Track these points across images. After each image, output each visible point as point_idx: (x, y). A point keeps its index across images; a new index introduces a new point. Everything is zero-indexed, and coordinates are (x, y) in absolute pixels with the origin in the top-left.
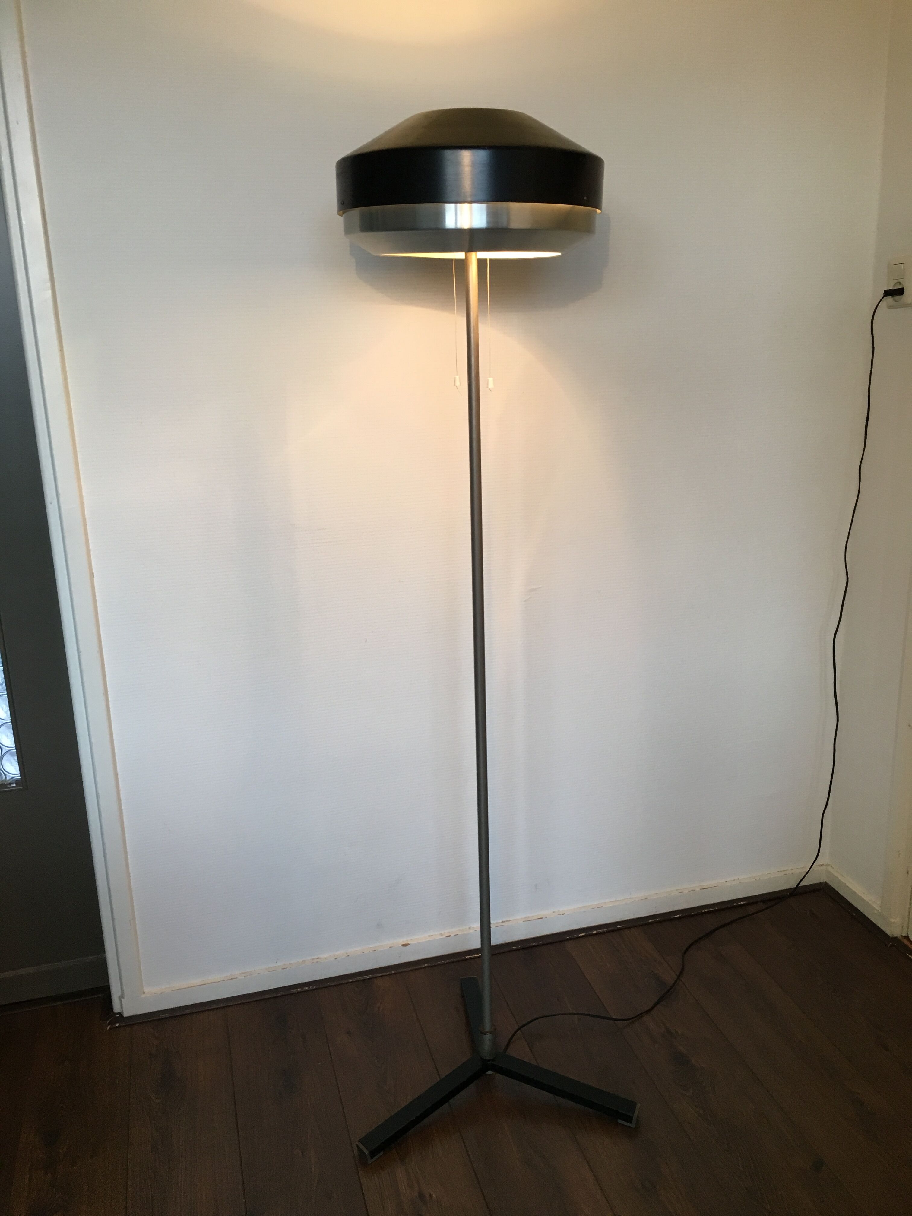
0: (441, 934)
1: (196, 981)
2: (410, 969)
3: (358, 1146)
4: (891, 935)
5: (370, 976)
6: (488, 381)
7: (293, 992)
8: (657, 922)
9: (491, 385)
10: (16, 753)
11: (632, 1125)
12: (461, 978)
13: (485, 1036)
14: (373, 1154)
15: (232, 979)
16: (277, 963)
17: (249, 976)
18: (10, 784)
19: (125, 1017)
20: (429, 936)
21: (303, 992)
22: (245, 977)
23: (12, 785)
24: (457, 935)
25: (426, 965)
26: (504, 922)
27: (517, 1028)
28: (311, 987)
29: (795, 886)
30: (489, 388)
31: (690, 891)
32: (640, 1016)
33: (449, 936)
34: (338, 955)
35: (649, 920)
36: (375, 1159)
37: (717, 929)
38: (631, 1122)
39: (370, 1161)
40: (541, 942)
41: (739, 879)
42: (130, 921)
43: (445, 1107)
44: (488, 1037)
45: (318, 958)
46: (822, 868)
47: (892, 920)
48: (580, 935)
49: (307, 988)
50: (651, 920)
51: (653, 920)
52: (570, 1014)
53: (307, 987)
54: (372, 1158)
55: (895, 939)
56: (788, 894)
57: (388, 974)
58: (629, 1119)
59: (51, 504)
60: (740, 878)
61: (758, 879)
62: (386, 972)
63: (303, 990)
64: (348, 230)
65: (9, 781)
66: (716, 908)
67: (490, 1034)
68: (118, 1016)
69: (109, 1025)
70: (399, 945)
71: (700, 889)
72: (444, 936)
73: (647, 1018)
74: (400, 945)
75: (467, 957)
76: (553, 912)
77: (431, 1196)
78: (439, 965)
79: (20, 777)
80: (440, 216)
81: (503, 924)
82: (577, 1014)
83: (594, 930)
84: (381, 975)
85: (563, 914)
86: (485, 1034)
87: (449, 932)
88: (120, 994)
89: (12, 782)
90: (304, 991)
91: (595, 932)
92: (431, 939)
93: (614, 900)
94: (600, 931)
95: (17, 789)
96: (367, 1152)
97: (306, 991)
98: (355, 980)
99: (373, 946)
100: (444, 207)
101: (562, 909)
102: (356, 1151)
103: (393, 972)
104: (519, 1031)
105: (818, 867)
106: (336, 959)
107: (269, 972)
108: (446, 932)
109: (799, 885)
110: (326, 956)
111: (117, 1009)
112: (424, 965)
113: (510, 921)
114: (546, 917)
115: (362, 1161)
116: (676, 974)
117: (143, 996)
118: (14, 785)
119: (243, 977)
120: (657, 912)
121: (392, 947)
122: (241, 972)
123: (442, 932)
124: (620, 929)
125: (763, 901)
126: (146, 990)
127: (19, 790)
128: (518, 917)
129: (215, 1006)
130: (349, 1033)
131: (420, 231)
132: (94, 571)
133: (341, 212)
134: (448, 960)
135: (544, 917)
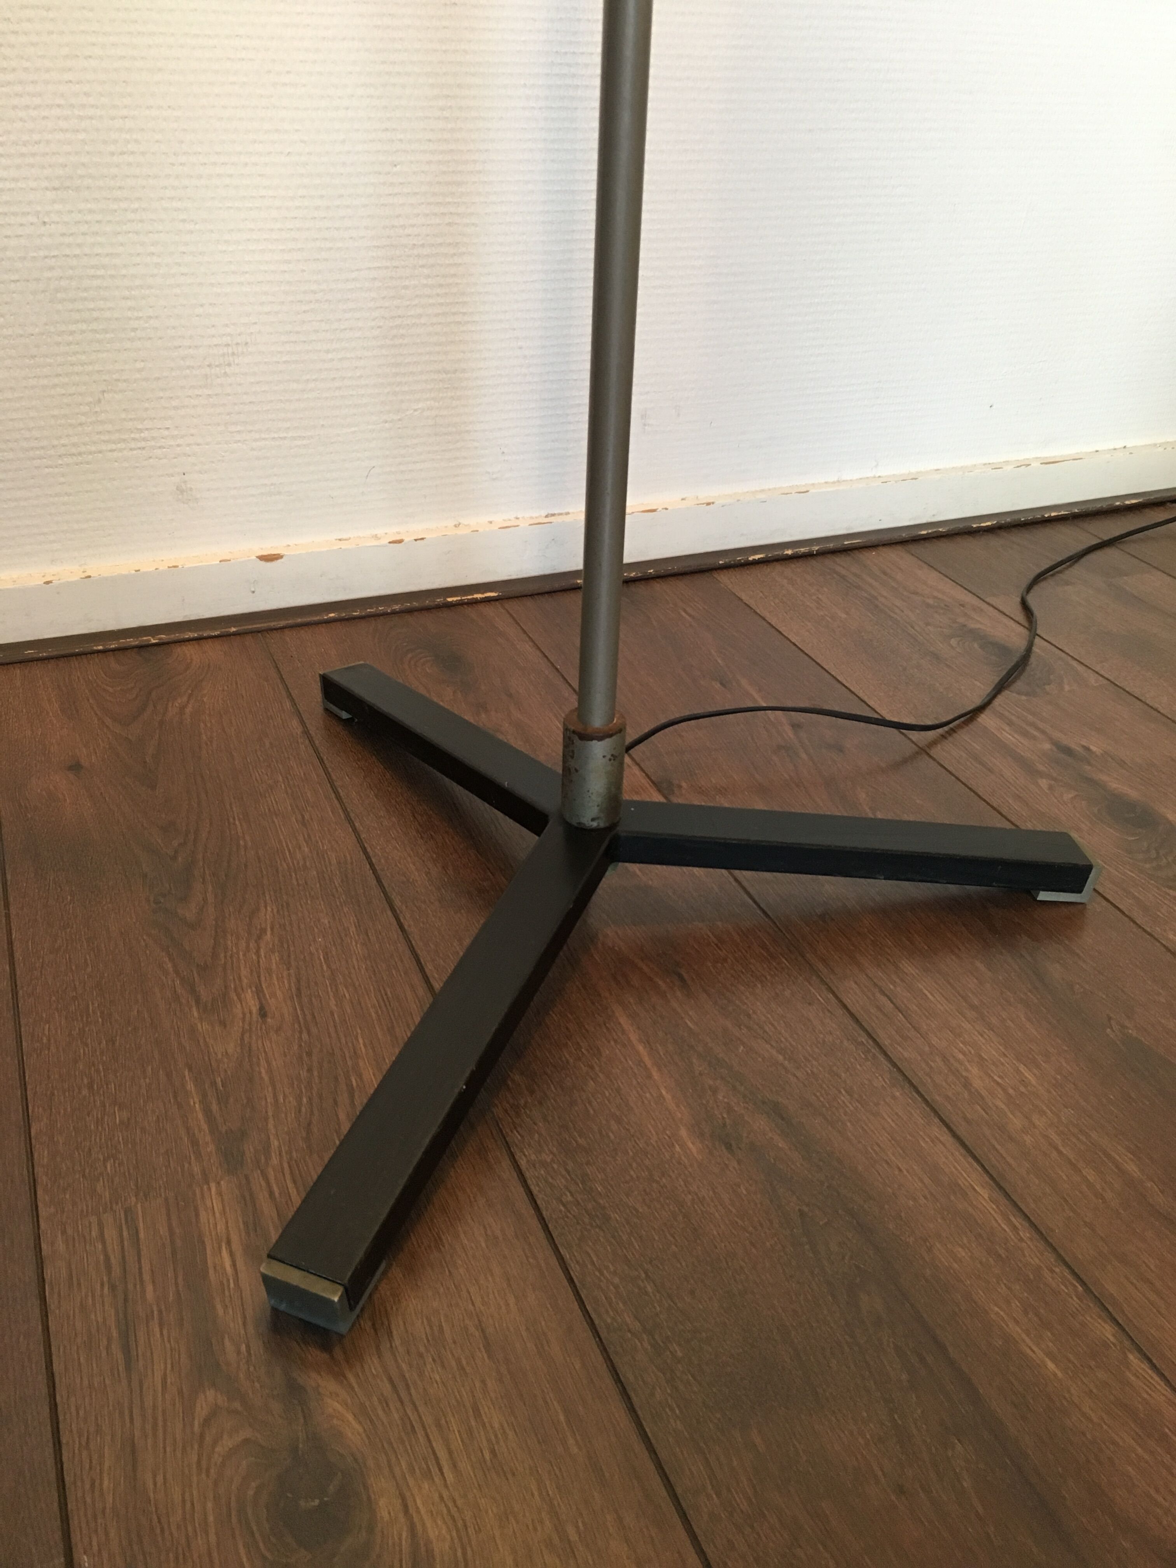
0: (376, 537)
2: (284, 623)
5: (161, 635)
8: (941, 536)
20: (340, 539)
24: (422, 539)
25: (332, 615)
26: (553, 515)
31: (1017, 467)
33: (399, 542)
40: (652, 571)
48: (751, 559)
50: (924, 530)
51: (930, 531)
57: (217, 633)
60: (1128, 446)
62: (216, 630)
70: (250, 557)
71: (1043, 464)
72: (385, 541)
74: (254, 558)
75: (449, 600)
76: (682, 499)
83: (788, 549)
85: (708, 504)
87: (398, 531)
91: (789, 553)
92: (344, 545)
93: (836, 479)
98: (113, 646)
101: (705, 492)
106: (47, 583)
108: (392, 531)
112: (327, 615)
121: (229, 562)
123: (380, 532)
130: (75, 767)
134: (397, 604)
135: (660, 509)
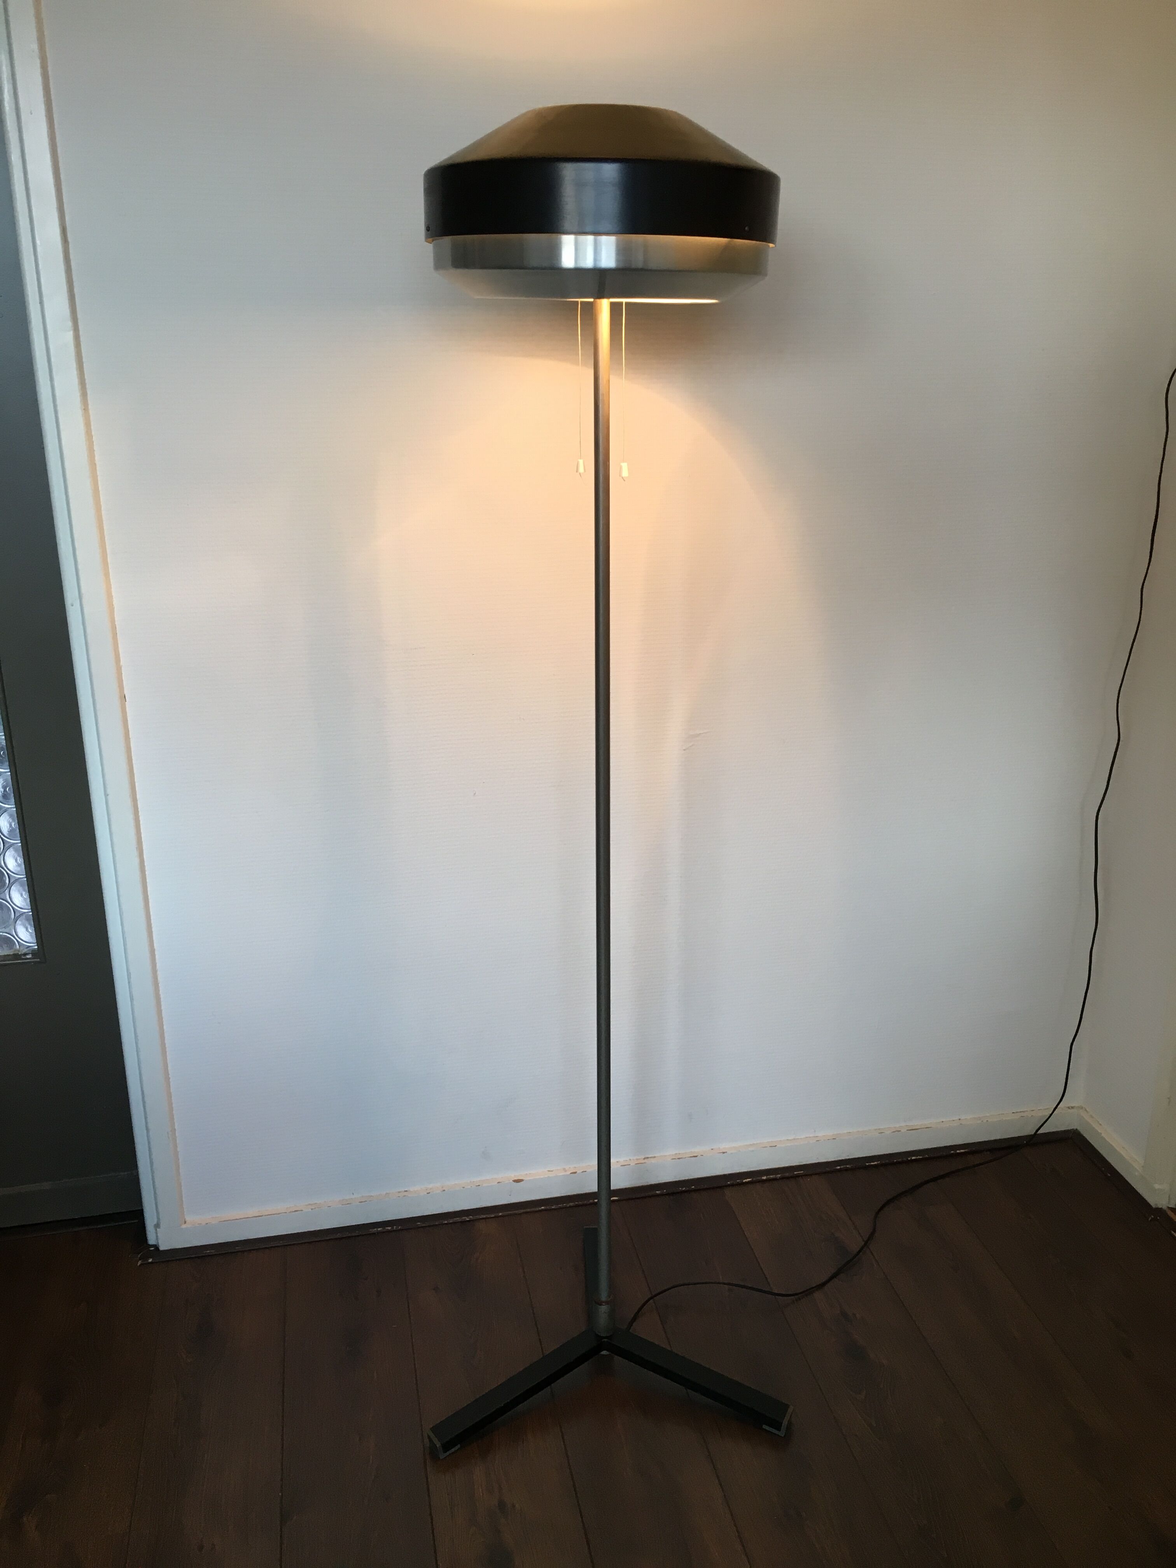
0: (565, 1170)
1: (252, 1212)
2: (522, 1211)
3: (429, 1437)
4: (1154, 1207)
5: (471, 1217)
6: (621, 467)
7: (372, 1232)
8: (847, 1170)
9: (625, 473)
10: (31, 916)
11: (782, 1434)
12: (585, 1227)
13: (600, 1306)
14: (446, 1447)
15: (295, 1211)
16: (353, 1194)
17: (317, 1209)
18: (25, 954)
19: (162, 1251)
20: (549, 1171)
21: (384, 1232)
22: (312, 1209)
23: (28, 957)
24: (585, 1171)
25: (543, 1208)
26: (648, 1158)
27: (649, 1297)
28: (395, 1227)
29: (1033, 1133)
30: (622, 478)
31: (893, 1132)
32: (808, 1292)
33: (575, 1173)
34: (431, 1189)
35: (837, 1166)
36: (448, 1453)
37: (927, 1182)
38: (779, 1429)
39: (442, 1456)
40: (693, 1187)
41: (960, 1119)
42: (168, 1133)
43: (546, 1392)
44: (603, 1309)
45: (405, 1191)
46: (1072, 1110)
47: (1157, 1186)
48: (744, 1181)
49: (389, 1228)
50: (839, 1166)
51: (842, 1167)
52: (719, 1283)
53: (389, 1226)
54: (445, 1452)
55: (1159, 1211)
56: (1025, 1142)
57: (493, 1216)
58: (777, 1425)
59: (72, 605)
61: (985, 1121)
62: (492, 1214)
63: (385, 1230)
64: (439, 265)
65: (24, 951)
66: (927, 1156)
67: (607, 1305)
68: (153, 1249)
69: (140, 1260)
70: (509, 1180)
71: (907, 1130)
72: (568, 1173)
73: (818, 1295)
74: (511, 1181)
77: (514, 1506)
78: (560, 1208)
79: (37, 947)
80: (555, 251)
81: (646, 1161)
82: (729, 1284)
83: (763, 1175)
84: (485, 1217)
85: (724, 1153)
86: (601, 1305)
87: (575, 1167)
88: (155, 1222)
89: (27, 952)
90: (387, 1232)
91: (765, 1178)
92: (551, 1175)
93: (793, 1138)
94: (771, 1176)
95: (33, 962)
96: (438, 1445)
97: (389, 1231)
98: (451, 1222)
99: (477, 1179)
100: (560, 239)
101: (724, 1146)
102: (426, 1440)
103: (500, 1214)
104: (651, 1301)
105: (1068, 1109)
106: (428, 1193)
107: (343, 1205)
108: (571, 1168)
109: (1038, 1133)
110: (417, 1188)
111: (151, 1240)
112: (540, 1207)
113: (655, 1157)
114: (702, 1155)
115: (433, 1453)
116: (863, 1240)
117: (184, 1226)
118: (29, 956)
119: (310, 1210)
120: (848, 1156)
121: (501, 1182)
122: (307, 1204)
123: (567, 1167)
124: (798, 1176)
125: (991, 1150)
126: (188, 1218)
127: (35, 963)
128: (667, 1154)
129: (272, 1244)
131: (527, 270)
132: (126, 692)
133: (431, 239)
134: (572, 1202)
135: (699, 1155)
